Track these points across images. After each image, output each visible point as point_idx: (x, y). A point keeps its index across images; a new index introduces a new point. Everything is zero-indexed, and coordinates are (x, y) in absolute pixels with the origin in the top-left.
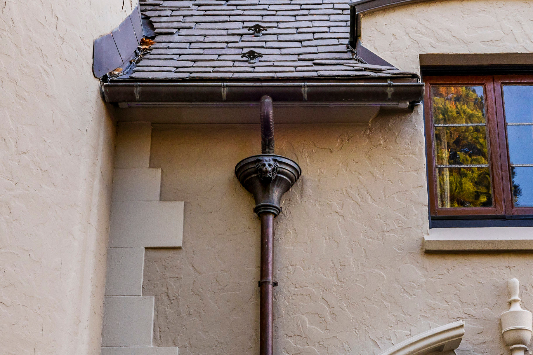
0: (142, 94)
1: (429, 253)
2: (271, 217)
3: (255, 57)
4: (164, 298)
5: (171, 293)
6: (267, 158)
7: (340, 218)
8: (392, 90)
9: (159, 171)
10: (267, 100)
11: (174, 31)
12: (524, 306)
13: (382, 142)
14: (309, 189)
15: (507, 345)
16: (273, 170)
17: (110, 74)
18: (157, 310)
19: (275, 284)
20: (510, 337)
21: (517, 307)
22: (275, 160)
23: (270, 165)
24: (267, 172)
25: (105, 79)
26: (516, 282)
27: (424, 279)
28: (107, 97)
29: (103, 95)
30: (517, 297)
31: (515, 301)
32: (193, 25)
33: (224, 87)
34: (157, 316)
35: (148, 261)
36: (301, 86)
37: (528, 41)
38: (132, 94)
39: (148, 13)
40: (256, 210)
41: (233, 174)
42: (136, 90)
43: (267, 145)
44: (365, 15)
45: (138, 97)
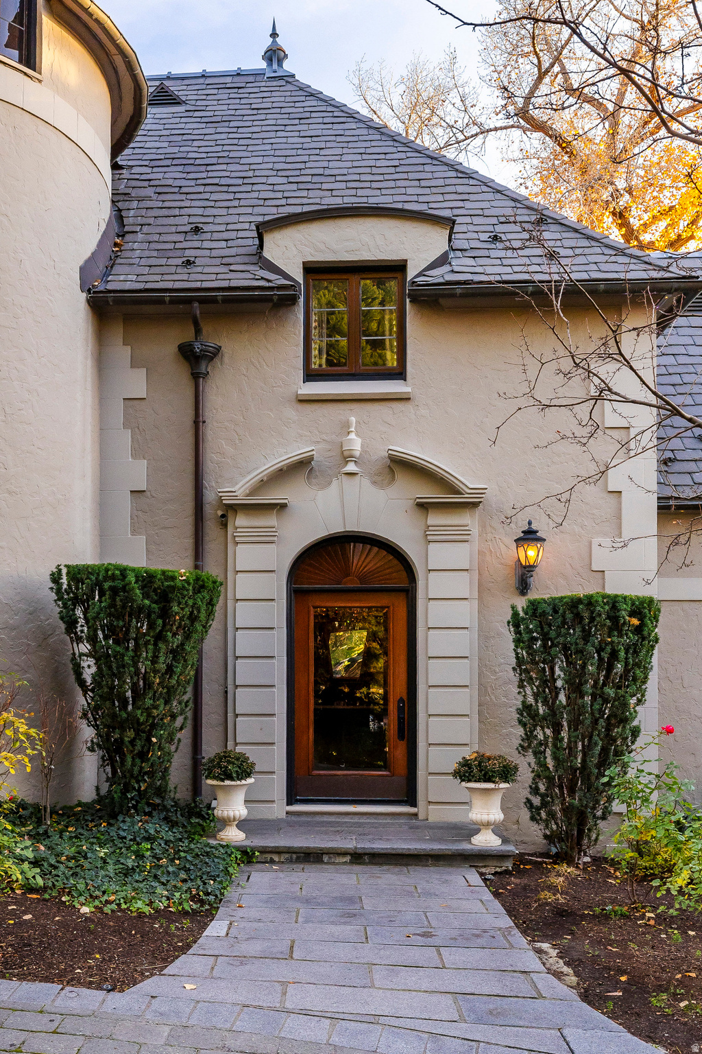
0: (114, 301)
1: (301, 401)
2: (201, 379)
3: (191, 264)
4: (136, 429)
5: (140, 428)
6: (196, 344)
7: (246, 378)
8: (277, 297)
9: (129, 347)
10: (195, 305)
11: (138, 229)
12: (357, 435)
13: (274, 326)
14: (226, 359)
15: (345, 458)
16: (201, 350)
17: (93, 286)
18: (132, 438)
19: (204, 422)
20: (346, 453)
21: (352, 436)
22: (202, 344)
23: (198, 348)
24: (196, 352)
25: (89, 291)
26: (353, 419)
27: (297, 418)
28: (91, 304)
29: (88, 301)
30: (353, 429)
31: (351, 431)
32: (151, 221)
33: (166, 296)
34: (132, 441)
35: (125, 407)
36: (217, 295)
37: (378, 251)
38: (108, 301)
39: (120, 205)
40: (192, 374)
41: (177, 349)
42: (110, 300)
43: (198, 331)
44: (266, 231)
45: (111, 304)
